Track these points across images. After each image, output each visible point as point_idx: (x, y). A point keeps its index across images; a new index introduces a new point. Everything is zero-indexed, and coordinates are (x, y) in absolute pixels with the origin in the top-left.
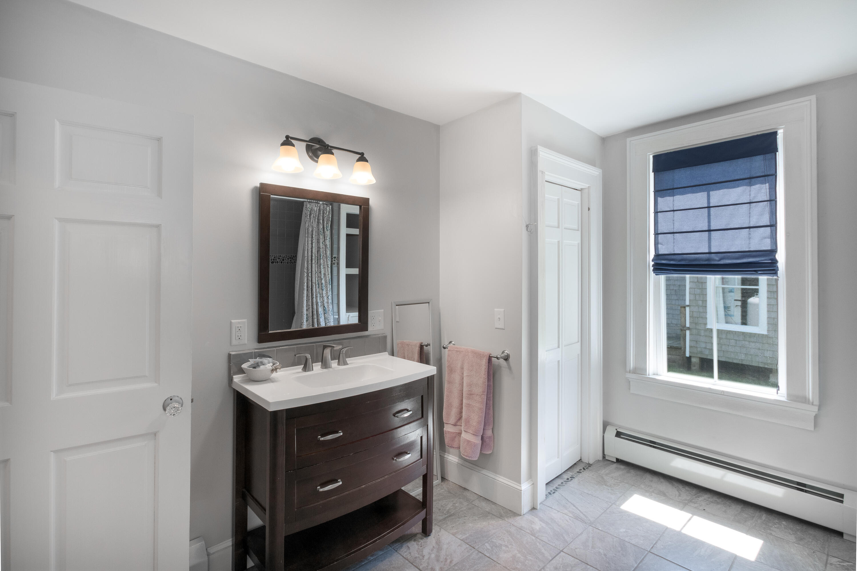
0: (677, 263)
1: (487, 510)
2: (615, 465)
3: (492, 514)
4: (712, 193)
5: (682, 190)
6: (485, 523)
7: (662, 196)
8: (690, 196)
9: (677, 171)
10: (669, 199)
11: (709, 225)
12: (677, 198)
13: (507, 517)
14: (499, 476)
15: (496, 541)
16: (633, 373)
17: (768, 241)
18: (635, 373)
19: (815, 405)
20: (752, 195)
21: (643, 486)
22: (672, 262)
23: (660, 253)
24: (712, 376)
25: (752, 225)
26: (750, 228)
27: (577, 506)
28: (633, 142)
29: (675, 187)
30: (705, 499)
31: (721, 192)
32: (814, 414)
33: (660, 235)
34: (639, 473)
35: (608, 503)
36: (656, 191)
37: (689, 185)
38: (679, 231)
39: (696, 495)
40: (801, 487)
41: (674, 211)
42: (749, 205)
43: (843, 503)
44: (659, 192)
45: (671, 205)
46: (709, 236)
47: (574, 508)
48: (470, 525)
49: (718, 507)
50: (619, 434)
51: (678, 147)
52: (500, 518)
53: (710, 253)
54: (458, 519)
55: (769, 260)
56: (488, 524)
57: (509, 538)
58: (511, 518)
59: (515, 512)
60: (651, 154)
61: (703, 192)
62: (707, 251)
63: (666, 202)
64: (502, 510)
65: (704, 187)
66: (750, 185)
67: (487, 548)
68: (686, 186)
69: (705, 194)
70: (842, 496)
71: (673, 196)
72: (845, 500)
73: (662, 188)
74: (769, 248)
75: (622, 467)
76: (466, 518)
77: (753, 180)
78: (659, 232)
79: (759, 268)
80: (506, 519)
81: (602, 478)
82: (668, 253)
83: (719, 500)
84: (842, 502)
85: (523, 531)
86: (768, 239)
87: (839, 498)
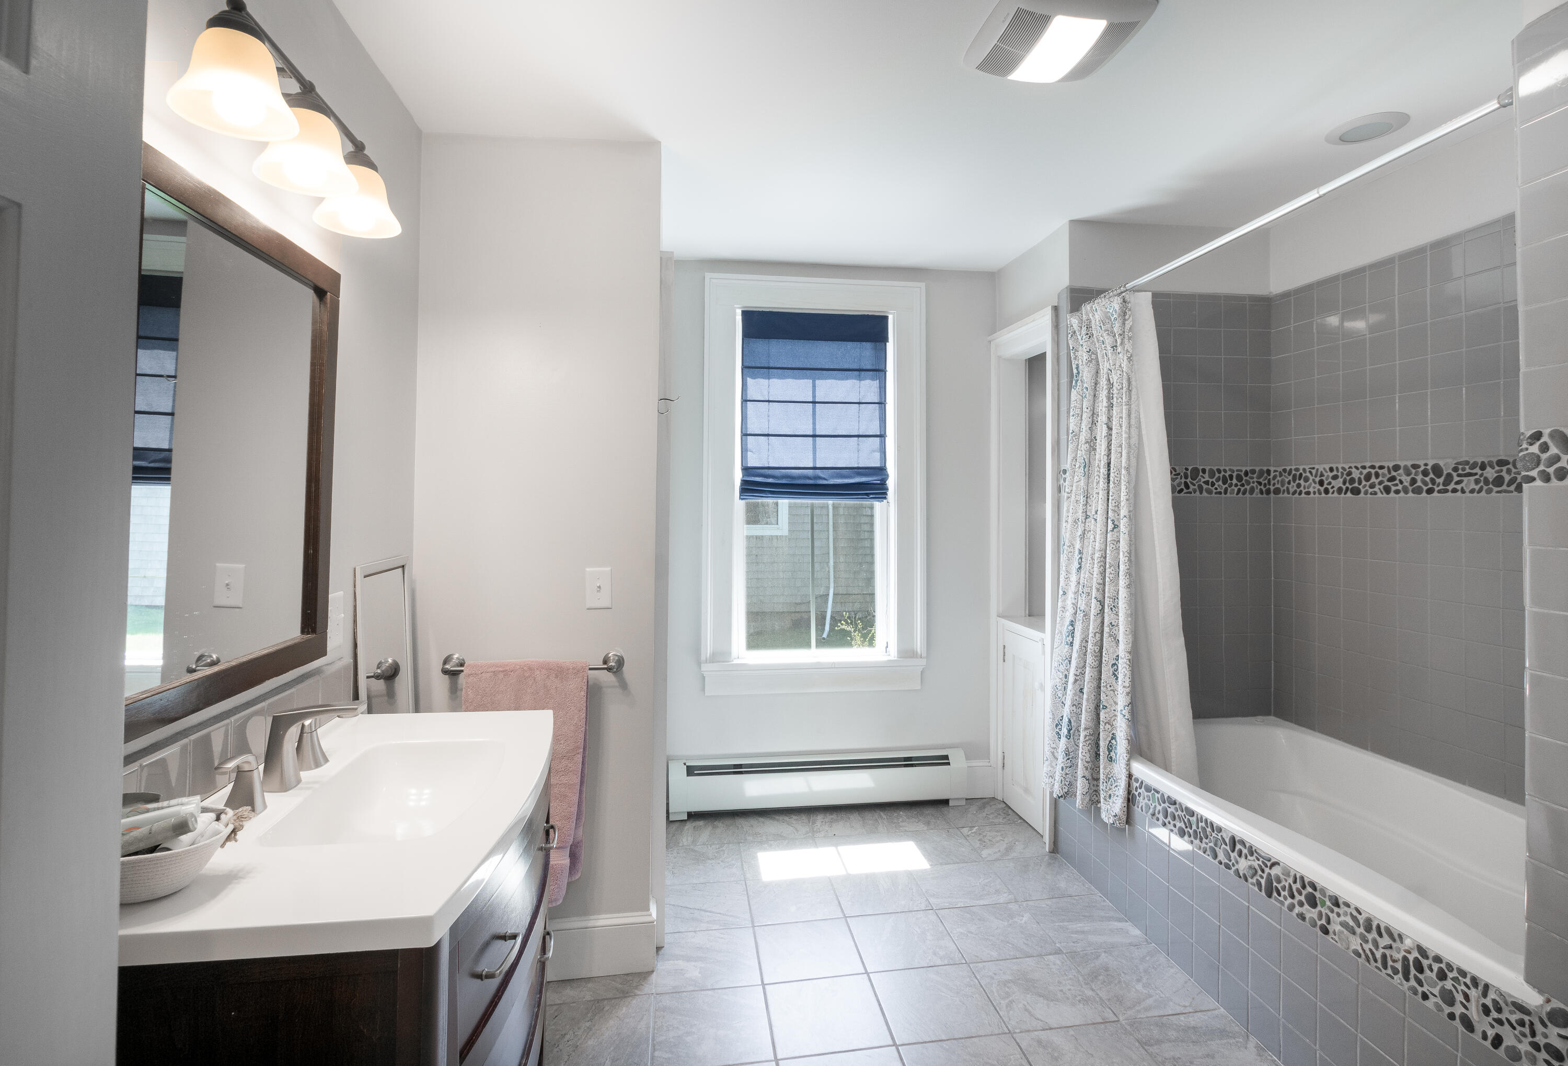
0: (777, 482)
1: (588, 998)
2: (689, 826)
3: (607, 999)
4: (817, 382)
5: (780, 371)
6: (611, 1022)
7: (754, 377)
8: (790, 382)
9: (774, 342)
10: (763, 382)
11: (814, 429)
12: (775, 382)
13: (636, 987)
14: (596, 917)
15: (664, 1038)
16: (710, 663)
17: (877, 455)
18: (713, 662)
19: (924, 658)
20: (862, 393)
21: (750, 838)
22: (770, 480)
23: (749, 465)
24: (808, 645)
25: (861, 434)
26: (858, 436)
27: (709, 910)
28: (714, 279)
29: (771, 365)
30: (822, 822)
31: (829, 382)
32: (921, 669)
33: (749, 437)
34: (728, 821)
35: (738, 882)
36: (745, 367)
37: (789, 366)
38: (776, 433)
39: (811, 821)
40: (908, 762)
41: (769, 401)
42: (857, 405)
43: (950, 765)
44: (749, 369)
45: (766, 393)
46: (813, 443)
47: (708, 913)
48: (590, 1042)
49: (841, 825)
50: (691, 771)
51: (776, 306)
52: (625, 997)
53: (815, 468)
54: (557, 1049)
55: (878, 481)
56: (620, 1020)
57: (679, 1017)
58: (642, 985)
59: (639, 971)
60: (739, 308)
61: (807, 379)
62: (811, 465)
63: (759, 387)
64: (613, 982)
65: (808, 372)
66: (860, 379)
67: (666, 1059)
68: (785, 366)
69: (809, 382)
70: (946, 757)
71: (769, 379)
72: (951, 761)
73: (753, 365)
74: (878, 465)
75: (701, 823)
76: (567, 1037)
77: (863, 373)
78: (748, 433)
79: (873, 490)
80: (639, 993)
81: (693, 851)
82: (760, 466)
83: (834, 816)
84: (948, 764)
85: (685, 993)
86: (877, 453)
87: (943, 760)
